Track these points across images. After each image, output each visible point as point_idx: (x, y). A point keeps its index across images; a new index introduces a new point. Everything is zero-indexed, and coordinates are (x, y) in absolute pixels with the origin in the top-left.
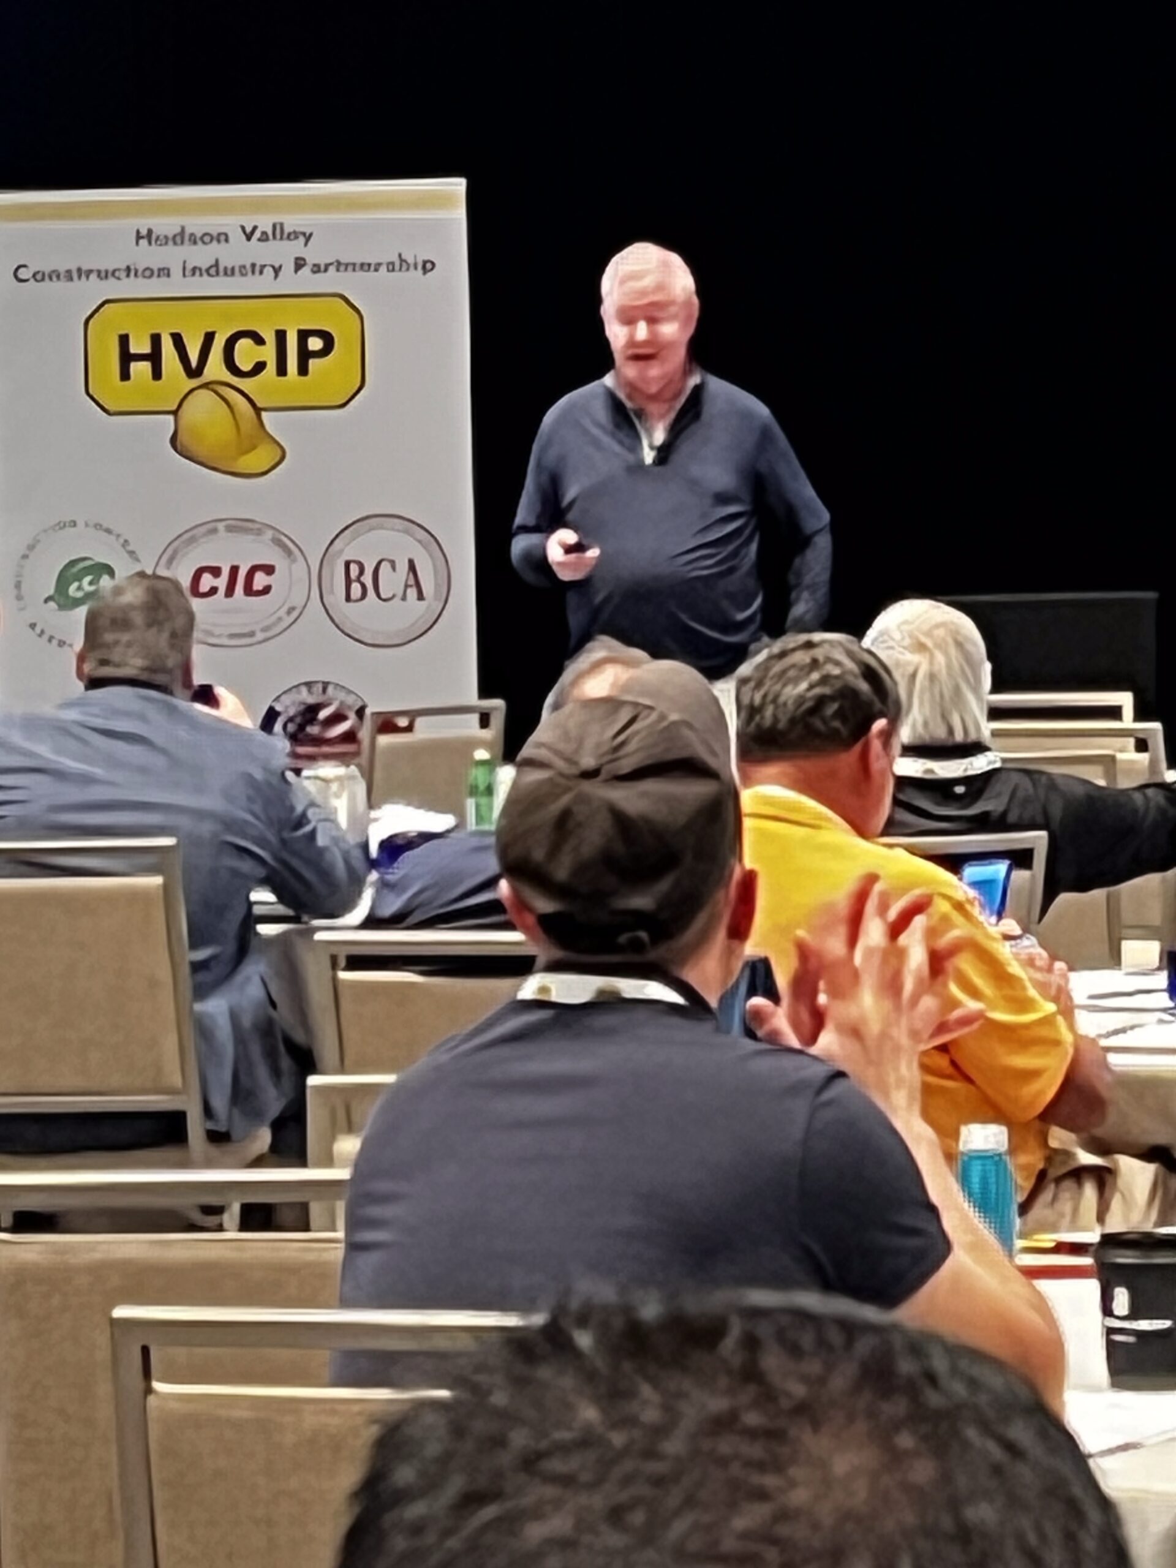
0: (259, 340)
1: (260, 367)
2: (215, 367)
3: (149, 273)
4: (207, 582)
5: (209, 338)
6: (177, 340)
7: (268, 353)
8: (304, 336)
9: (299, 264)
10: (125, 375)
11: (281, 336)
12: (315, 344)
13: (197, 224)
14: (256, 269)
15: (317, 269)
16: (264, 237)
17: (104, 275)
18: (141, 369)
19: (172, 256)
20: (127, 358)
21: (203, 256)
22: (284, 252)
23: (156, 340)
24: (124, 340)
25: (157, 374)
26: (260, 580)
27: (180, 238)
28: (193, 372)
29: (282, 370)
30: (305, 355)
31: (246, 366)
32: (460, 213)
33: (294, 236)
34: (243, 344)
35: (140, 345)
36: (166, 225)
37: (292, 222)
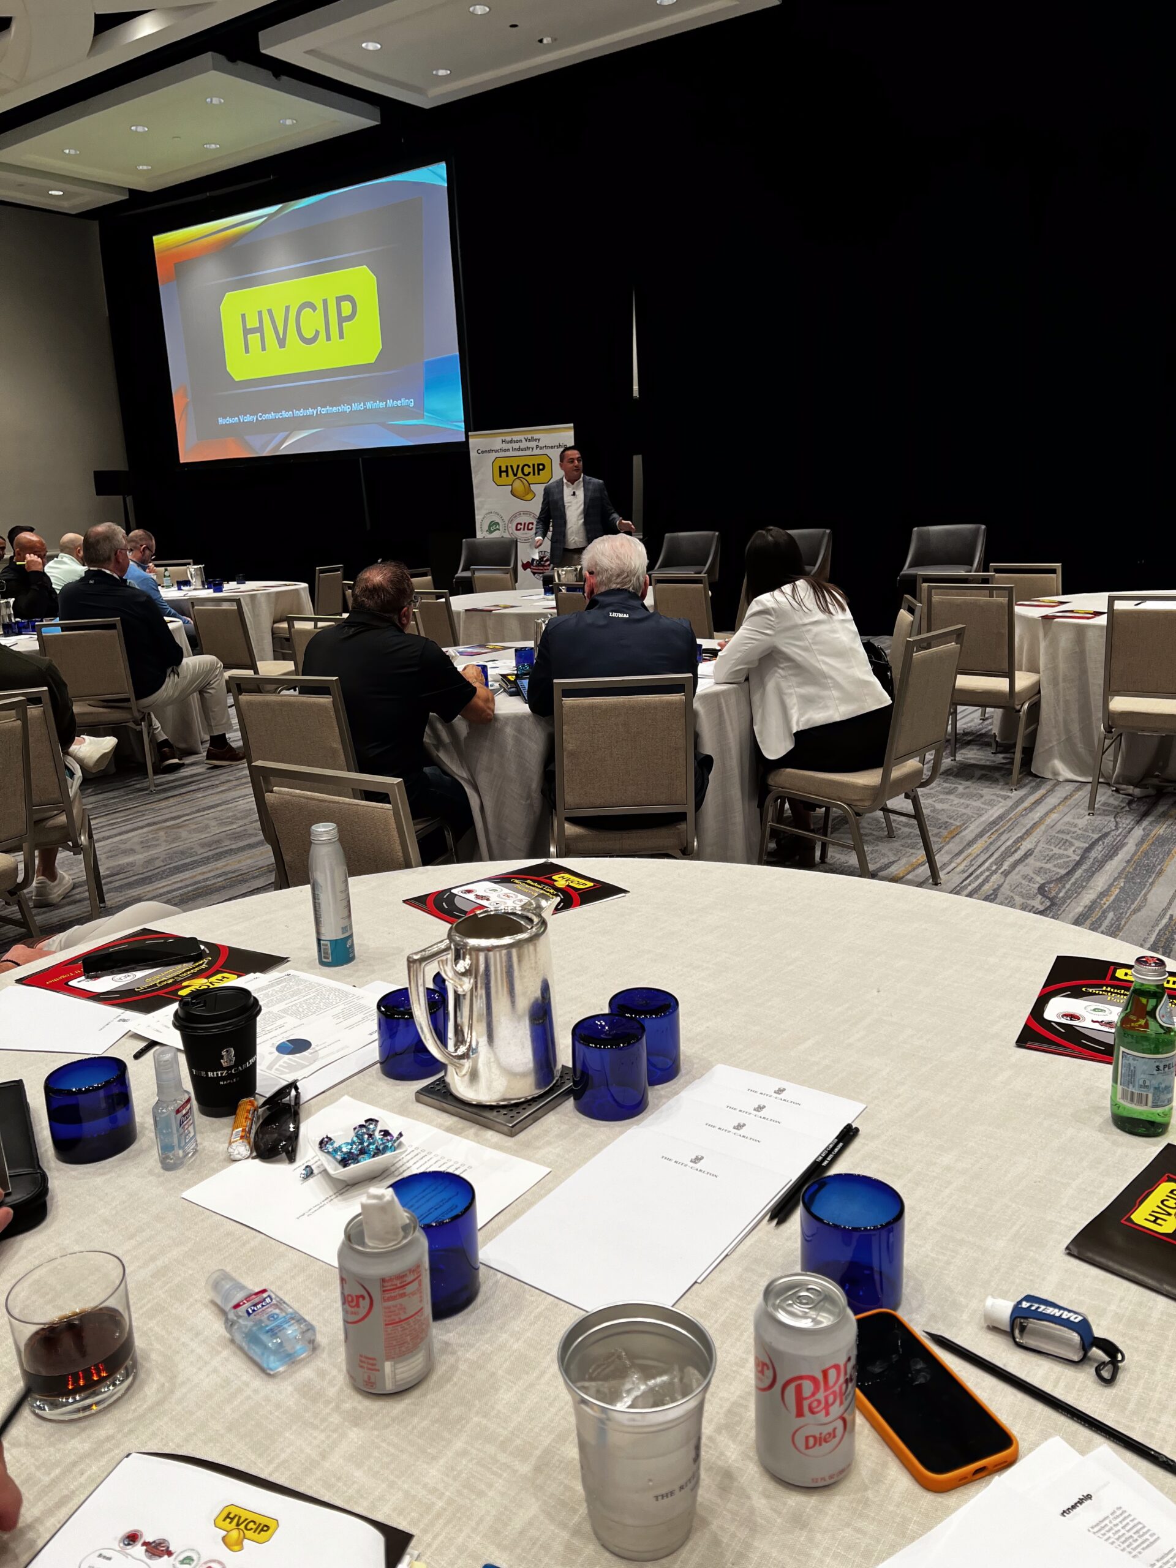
0: (529, 467)
1: (529, 473)
2: (520, 474)
3: (505, 450)
4: (519, 527)
5: (518, 466)
6: (511, 466)
7: (531, 470)
8: (539, 465)
9: (537, 447)
10: (500, 476)
11: (534, 465)
12: (541, 467)
13: (515, 438)
14: (528, 448)
15: (541, 448)
16: (530, 441)
17: (496, 451)
18: (504, 474)
19: (509, 446)
20: (501, 472)
21: (516, 446)
22: (533, 444)
23: (507, 467)
24: (500, 467)
25: (507, 476)
26: (531, 526)
27: (511, 442)
28: (515, 475)
29: (534, 474)
30: (539, 470)
31: (526, 473)
32: (572, 433)
33: (536, 440)
34: (526, 467)
35: (504, 469)
36: (508, 438)
37: (536, 436)
